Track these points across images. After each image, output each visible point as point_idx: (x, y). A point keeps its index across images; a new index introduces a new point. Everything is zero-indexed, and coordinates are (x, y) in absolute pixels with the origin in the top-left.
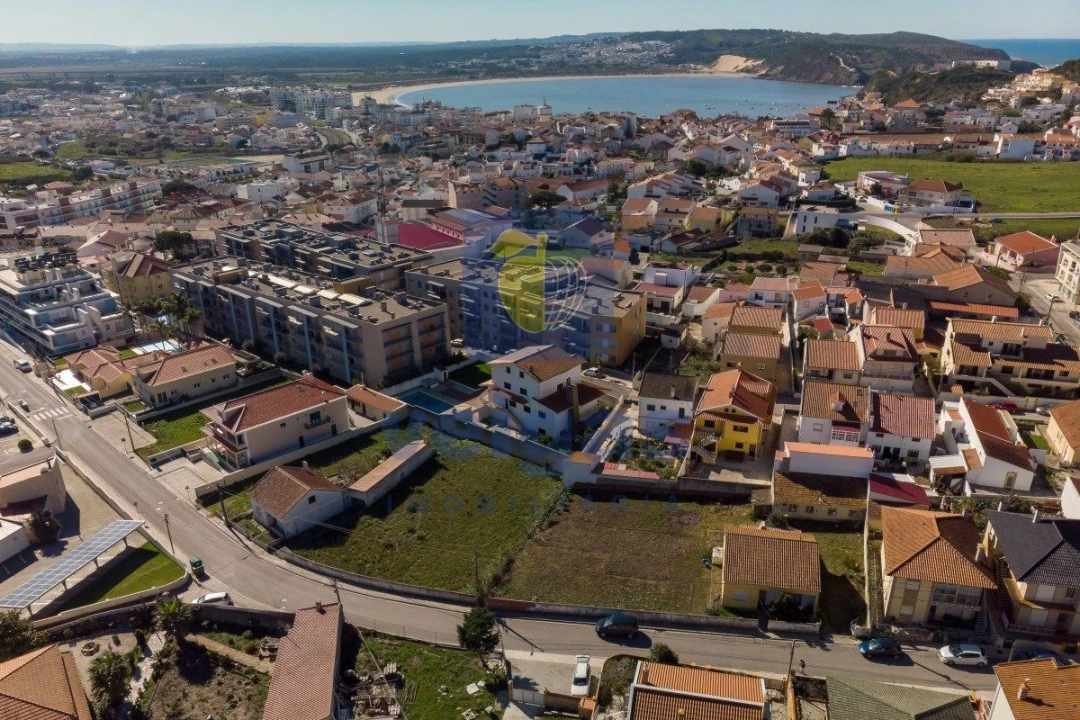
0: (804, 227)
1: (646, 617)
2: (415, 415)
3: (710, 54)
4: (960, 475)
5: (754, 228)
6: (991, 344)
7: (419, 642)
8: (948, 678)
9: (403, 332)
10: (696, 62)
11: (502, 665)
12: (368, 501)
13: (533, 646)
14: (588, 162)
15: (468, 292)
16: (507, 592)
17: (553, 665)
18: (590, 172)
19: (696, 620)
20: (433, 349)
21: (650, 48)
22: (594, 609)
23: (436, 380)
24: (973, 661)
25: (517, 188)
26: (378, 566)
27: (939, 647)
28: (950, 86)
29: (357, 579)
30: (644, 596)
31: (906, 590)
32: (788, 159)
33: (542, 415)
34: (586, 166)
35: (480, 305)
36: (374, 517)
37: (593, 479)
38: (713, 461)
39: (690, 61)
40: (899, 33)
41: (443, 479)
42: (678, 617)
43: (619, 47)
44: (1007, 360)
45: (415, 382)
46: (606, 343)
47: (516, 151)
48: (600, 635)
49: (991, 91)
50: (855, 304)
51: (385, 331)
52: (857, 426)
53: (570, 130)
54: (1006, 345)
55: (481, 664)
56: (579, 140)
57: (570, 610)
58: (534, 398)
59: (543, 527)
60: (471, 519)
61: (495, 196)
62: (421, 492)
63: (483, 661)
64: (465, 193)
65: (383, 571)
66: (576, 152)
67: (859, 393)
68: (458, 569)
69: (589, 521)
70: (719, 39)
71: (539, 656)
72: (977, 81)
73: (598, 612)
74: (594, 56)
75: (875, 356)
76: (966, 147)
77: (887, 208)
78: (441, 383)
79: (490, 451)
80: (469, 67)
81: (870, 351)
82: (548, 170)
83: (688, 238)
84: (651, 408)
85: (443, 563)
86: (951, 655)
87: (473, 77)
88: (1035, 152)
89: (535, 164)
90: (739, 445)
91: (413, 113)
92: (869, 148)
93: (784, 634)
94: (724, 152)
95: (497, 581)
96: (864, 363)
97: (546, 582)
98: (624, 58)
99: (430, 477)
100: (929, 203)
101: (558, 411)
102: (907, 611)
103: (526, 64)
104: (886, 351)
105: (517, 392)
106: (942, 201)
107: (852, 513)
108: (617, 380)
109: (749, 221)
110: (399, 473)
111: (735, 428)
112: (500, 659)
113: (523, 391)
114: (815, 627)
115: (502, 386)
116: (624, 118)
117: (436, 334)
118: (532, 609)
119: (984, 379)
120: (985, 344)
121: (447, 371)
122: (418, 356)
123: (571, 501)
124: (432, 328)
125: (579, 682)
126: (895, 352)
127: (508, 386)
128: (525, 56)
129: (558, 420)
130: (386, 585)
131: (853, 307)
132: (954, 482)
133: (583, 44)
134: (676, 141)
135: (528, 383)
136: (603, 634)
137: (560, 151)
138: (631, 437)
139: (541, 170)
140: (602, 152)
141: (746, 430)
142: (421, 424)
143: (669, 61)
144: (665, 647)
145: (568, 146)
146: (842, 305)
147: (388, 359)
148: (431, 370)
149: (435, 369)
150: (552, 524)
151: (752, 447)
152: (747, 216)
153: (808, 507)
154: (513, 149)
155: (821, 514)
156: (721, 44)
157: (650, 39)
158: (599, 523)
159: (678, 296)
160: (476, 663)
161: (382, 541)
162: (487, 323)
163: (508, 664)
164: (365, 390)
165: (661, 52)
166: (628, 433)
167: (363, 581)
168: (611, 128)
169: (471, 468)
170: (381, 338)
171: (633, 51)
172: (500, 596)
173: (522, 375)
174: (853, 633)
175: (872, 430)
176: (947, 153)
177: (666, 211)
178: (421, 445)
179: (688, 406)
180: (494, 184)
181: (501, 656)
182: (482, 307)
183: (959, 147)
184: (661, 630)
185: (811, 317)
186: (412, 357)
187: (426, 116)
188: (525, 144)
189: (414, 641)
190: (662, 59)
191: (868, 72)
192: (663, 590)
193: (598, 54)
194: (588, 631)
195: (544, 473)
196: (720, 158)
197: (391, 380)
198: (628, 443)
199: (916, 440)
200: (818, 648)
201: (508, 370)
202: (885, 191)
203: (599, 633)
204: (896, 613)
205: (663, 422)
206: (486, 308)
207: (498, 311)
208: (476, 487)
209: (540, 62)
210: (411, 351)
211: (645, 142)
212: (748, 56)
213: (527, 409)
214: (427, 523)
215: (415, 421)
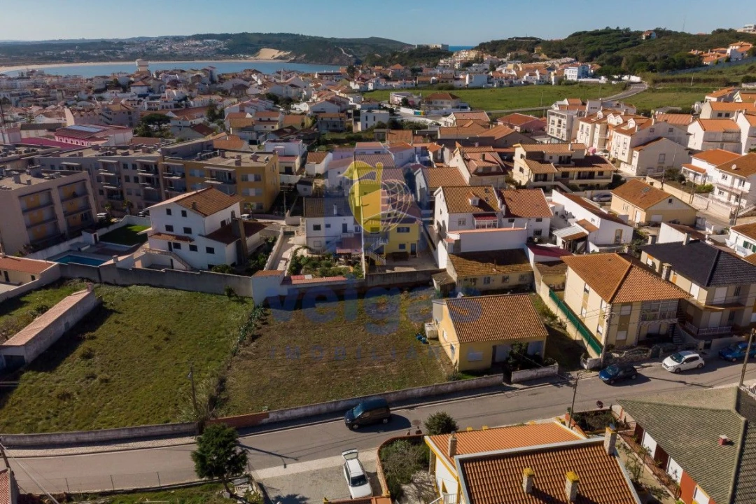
0: (367, 125)
1: (393, 397)
2: (69, 273)
3: (253, 48)
4: (584, 238)
5: (331, 128)
6: (551, 158)
7: (134, 491)
8: (685, 383)
9: (42, 199)
10: (245, 53)
11: (254, 489)
12: (29, 356)
13: (283, 458)
14: (185, 99)
15: (106, 166)
16: (229, 410)
17: (313, 474)
18: (187, 106)
19: (442, 389)
20: (78, 216)
21: (209, 44)
22: (336, 403)
23: (85, 244)
24: (694, 364)
25: (129, 113)
26: (53, 420)
27: (661, 361)
28: (416, 59)
29: (28, 441)
30: (377, 380)
31: (621, 316)
32: (337, 90)
33: (210, 250)
34: (183, 102)
35: (120, 178)
36: (39, 371)
37: (284, 291)
38: (384, 262)
39: (240, 53)
40: (372, 38)
41: (117, 322)
42: (425, 390)
43: (186, 44)
44: (564, 167)
45: (64, 247)
46: (252, 192)
47: (121, 93)
48: (352, 429)
49: (442, 61)
50: (437, 151)
51: (20, 197)
52: (494, 215)
53: (166, 77)
54: (560, 158)
55: (226, 495)
56: (175, 84)
57: (310, 411)
58: (200, 235)
59: (246, 342)
60: (160, 353)
61: (111, 119)
62: (93, 338)
63: (228, 491)
64: (82, 116)
65: (64, 425)
66: (174, 91)
67: (486, 191)
68: (161, 401)
69: (292, 328)
70: (258, 38)
71: (294, 468)
72: (431, 56)
73: (341, 405)
74: (167, 49)
75: (477, 173)
76: (447, 82)
77: (415, 113)
78: (92, 246)
79: (162, 291)
80: (64, 55)
81: (473, 170)
82: (152, 106)
83: (286, 132)
84: (317, 228)
85: (140, 400)
86: (676, 364)
87: (69, 61)
88: (489, 83)
89: (141, 101)
90: (402, 246)
91: (18, 78)
92: (386, 86)
93: (529, 382)
94: (289, 87)
95: (213, 402)
96: (470, 179)
97: (270, 391)
98: (190, 50)
99: (101, 323)
100: (442, 108)
101: (228, 243)
102: (622, 336)
103: (113, 54)
104: (484, 168)
105: (181, 232)
106: (450, 106)
107: (522, 277)
108: (270, 221)
109: (327, 122)
110: (63, 323)
111: (399, 230)
112: (248, 483)
113: (188, 230)
114: (554, 368)
115: (163, 230)
116: (208, 70)
117: (79, 202)
118: (265, 420)
119: (553, 183)
120: (547, 158)
121: (97, 233)
122: (62, 224)
123: (266, 315)
124: (75, 195)
125: (357, 481)
126: (490, 168)
127: (169, 228)
128: (111, 49)
129: (227, 252)
130: (73, 439)
131: (435, 154)
132: (580, 245)
133: (157, 41)
134: (251, 84)
135: (193, 220)
136: (356, 426)
137: (159, 92)
138: (302, 256)
139: (146, 106)
140: (195, 91)
141: (408, 230)
142: (77, 280)
143: (225, 53)
144: (444, 416)
145: (166, 88)
146: (427, 154)
147: (28, 227)
148: (80, 235)
149: (83, 233)
150: (254, 338)
151: (413, 245)
152: (324, 119)
153: (485, 279)
154: (118, 91)
155: (497, 283)
156: (259, 42)
157: (208, 38)
158: (304, 327)
159: (298, 161)
160: (220, 496)
161: (54, 395)
162: (129, 194)
163: (261, 486)
164: (5, 257)
165: (218, 46)
166: (299, 254)
167: (38, 440)
168: (199, 76)
169: (147, 307)
170: (18, 206)
171: (197, 46)
172: (222, 416)
173: (184, 214)
174: (586, 366)
175: (505, 217)
176: (436, 86)
177: (260, 120)
178: (84, 293)
179: (349, 221)
180: (108, 109)
181: (250, 479)
182: (123, 180)
183: (442, 82)
184: (413, 408)
185: (407, 165)
186: (56, 224)
187: (32, 81)
188: (129, 87)
189: (129, 492)
190: (219, 51)
191: (360, 58)
192: (394, 371)
193: (171, 48)
194: (339, 427)
195: (227, 299)
196: (287, 92)
197: (35, 246)
198: (302, 262)
199: (539, 220)
200: (565, 386)
201: (169, 212)
202: (410, 103)
203: (351, 427)
204: (612, 341)
205: (328, 239)
206: (127, 179)
207: (140, 179)
208: (156, 323)
209: (124, 53)
210: (54, 218)
211: (227, 85)
212: (280, 49)
213: (193, 248)
214: (108, 366)
215: (70, 279)
